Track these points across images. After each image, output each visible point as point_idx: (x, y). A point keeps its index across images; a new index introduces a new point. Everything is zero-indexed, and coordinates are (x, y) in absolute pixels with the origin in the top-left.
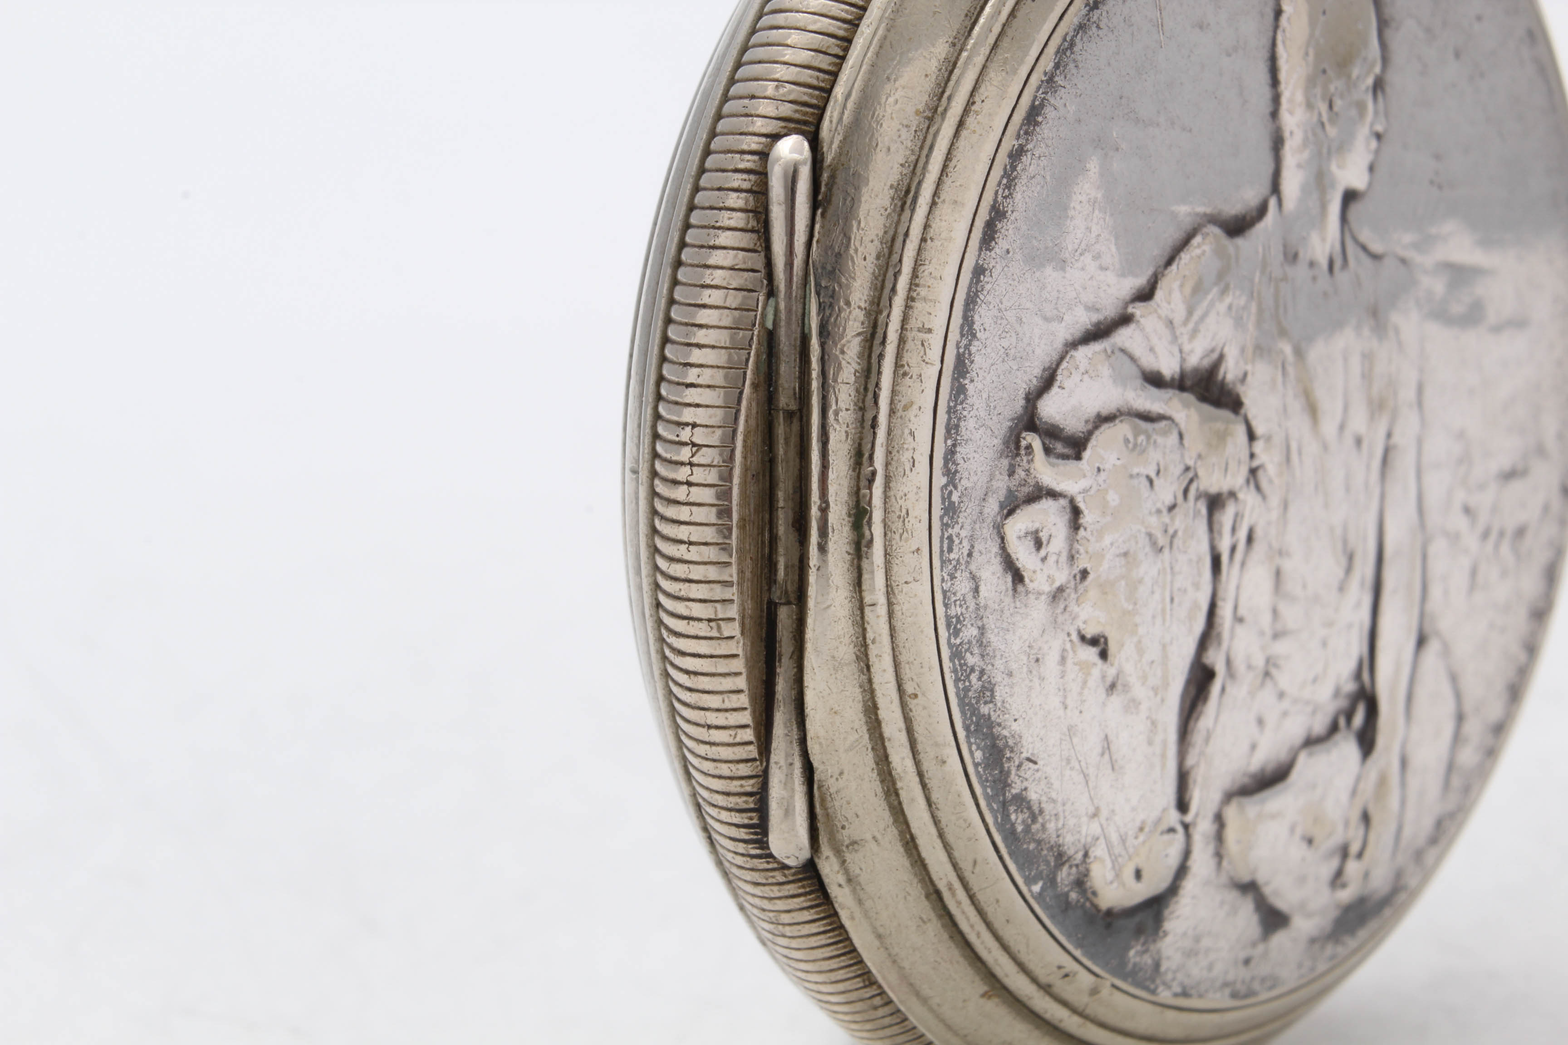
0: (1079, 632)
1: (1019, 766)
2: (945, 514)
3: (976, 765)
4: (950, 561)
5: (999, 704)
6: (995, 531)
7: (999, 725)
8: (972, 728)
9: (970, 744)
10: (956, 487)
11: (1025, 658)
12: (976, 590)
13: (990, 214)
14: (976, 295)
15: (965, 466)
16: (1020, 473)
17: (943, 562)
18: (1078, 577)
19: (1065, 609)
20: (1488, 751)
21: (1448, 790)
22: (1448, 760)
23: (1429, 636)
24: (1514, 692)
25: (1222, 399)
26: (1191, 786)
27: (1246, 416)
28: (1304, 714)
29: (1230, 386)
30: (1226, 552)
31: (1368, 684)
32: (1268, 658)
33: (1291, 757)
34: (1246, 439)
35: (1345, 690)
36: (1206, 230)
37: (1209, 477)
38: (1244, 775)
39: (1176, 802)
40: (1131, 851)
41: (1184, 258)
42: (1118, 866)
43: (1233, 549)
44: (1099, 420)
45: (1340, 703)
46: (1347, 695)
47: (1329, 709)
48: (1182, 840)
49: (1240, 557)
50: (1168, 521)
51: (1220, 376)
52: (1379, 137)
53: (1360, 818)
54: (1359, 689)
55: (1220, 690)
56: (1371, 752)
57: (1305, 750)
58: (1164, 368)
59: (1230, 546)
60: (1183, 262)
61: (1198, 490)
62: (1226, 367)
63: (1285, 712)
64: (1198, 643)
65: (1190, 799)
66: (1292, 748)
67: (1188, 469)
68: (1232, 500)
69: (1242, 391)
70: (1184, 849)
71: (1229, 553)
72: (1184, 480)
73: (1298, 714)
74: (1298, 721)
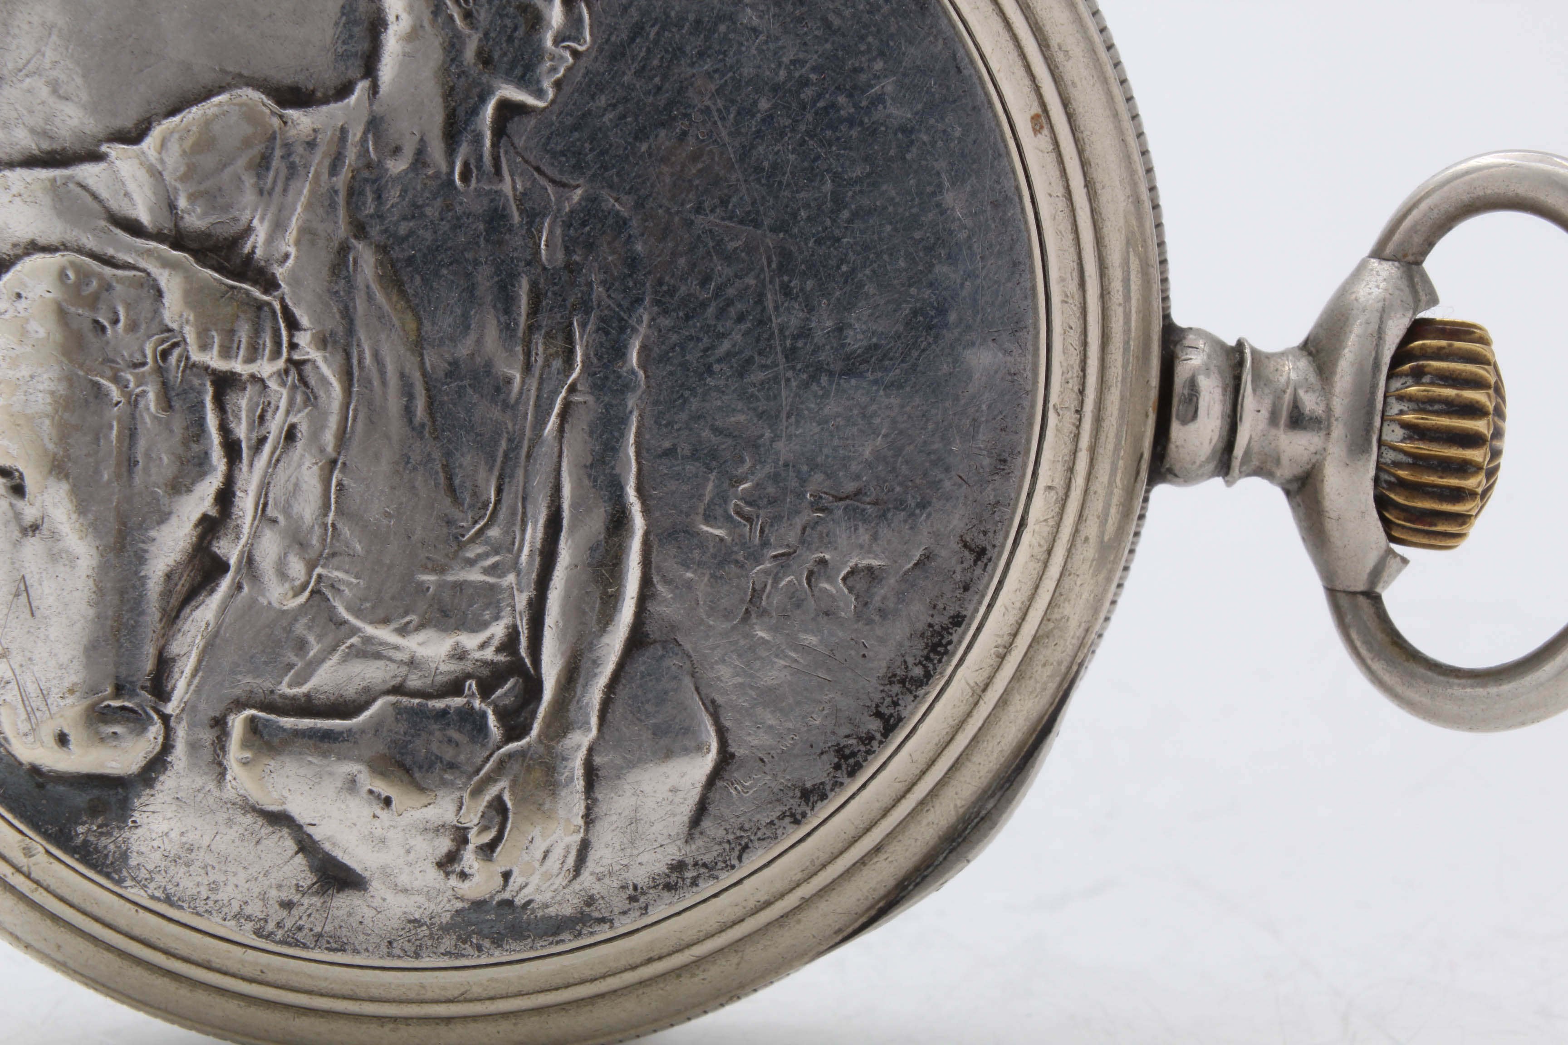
20: (793, 815)
21: (697, 836)
22: (697, 798)
23: (655, 642)
24: (852, 761)
25: (250, 274)
26: (176, 676)
27: (282, 300)
28: (390, 659)
29: (262, 263)
30: (249, 439)
31: (527, 661)
32: (320, 576)
33: (363, 698)
34: (282, 325)
35: (478, 655)
36: (239, 91)
37: (204, 347)
38: (272, 692)
39: (148, 684)
40: (54, 709)
41: (195, 112)
42: (33, 720)
43: (262, 441)
44: (34, 247)
45: (468, 666)
46: (485, 663)
47: (443, 668)
48: (155, 730)
49: (273, 453)
50: (130, 377)
51: (247, 249)
52: (575, 54)
53: (490, 805)
54: (511, 662)
55: (230, 588)
56: (519, 738)
57: (392, 699)
58: (145, 218)
59: (254, 435)
60: (191, 116)
61: (188, 358)
62: (256, 242)
63: (352, 645)
64: (196, 526)
65: (173, 689)
66: (367, 690)
67: (169, 330)
68: (258, 387)
69: (280, 272)
70: (160, 740)
71: (253, 442)
72: (163, 341)
73: (378, 656)
74: (381, 663)
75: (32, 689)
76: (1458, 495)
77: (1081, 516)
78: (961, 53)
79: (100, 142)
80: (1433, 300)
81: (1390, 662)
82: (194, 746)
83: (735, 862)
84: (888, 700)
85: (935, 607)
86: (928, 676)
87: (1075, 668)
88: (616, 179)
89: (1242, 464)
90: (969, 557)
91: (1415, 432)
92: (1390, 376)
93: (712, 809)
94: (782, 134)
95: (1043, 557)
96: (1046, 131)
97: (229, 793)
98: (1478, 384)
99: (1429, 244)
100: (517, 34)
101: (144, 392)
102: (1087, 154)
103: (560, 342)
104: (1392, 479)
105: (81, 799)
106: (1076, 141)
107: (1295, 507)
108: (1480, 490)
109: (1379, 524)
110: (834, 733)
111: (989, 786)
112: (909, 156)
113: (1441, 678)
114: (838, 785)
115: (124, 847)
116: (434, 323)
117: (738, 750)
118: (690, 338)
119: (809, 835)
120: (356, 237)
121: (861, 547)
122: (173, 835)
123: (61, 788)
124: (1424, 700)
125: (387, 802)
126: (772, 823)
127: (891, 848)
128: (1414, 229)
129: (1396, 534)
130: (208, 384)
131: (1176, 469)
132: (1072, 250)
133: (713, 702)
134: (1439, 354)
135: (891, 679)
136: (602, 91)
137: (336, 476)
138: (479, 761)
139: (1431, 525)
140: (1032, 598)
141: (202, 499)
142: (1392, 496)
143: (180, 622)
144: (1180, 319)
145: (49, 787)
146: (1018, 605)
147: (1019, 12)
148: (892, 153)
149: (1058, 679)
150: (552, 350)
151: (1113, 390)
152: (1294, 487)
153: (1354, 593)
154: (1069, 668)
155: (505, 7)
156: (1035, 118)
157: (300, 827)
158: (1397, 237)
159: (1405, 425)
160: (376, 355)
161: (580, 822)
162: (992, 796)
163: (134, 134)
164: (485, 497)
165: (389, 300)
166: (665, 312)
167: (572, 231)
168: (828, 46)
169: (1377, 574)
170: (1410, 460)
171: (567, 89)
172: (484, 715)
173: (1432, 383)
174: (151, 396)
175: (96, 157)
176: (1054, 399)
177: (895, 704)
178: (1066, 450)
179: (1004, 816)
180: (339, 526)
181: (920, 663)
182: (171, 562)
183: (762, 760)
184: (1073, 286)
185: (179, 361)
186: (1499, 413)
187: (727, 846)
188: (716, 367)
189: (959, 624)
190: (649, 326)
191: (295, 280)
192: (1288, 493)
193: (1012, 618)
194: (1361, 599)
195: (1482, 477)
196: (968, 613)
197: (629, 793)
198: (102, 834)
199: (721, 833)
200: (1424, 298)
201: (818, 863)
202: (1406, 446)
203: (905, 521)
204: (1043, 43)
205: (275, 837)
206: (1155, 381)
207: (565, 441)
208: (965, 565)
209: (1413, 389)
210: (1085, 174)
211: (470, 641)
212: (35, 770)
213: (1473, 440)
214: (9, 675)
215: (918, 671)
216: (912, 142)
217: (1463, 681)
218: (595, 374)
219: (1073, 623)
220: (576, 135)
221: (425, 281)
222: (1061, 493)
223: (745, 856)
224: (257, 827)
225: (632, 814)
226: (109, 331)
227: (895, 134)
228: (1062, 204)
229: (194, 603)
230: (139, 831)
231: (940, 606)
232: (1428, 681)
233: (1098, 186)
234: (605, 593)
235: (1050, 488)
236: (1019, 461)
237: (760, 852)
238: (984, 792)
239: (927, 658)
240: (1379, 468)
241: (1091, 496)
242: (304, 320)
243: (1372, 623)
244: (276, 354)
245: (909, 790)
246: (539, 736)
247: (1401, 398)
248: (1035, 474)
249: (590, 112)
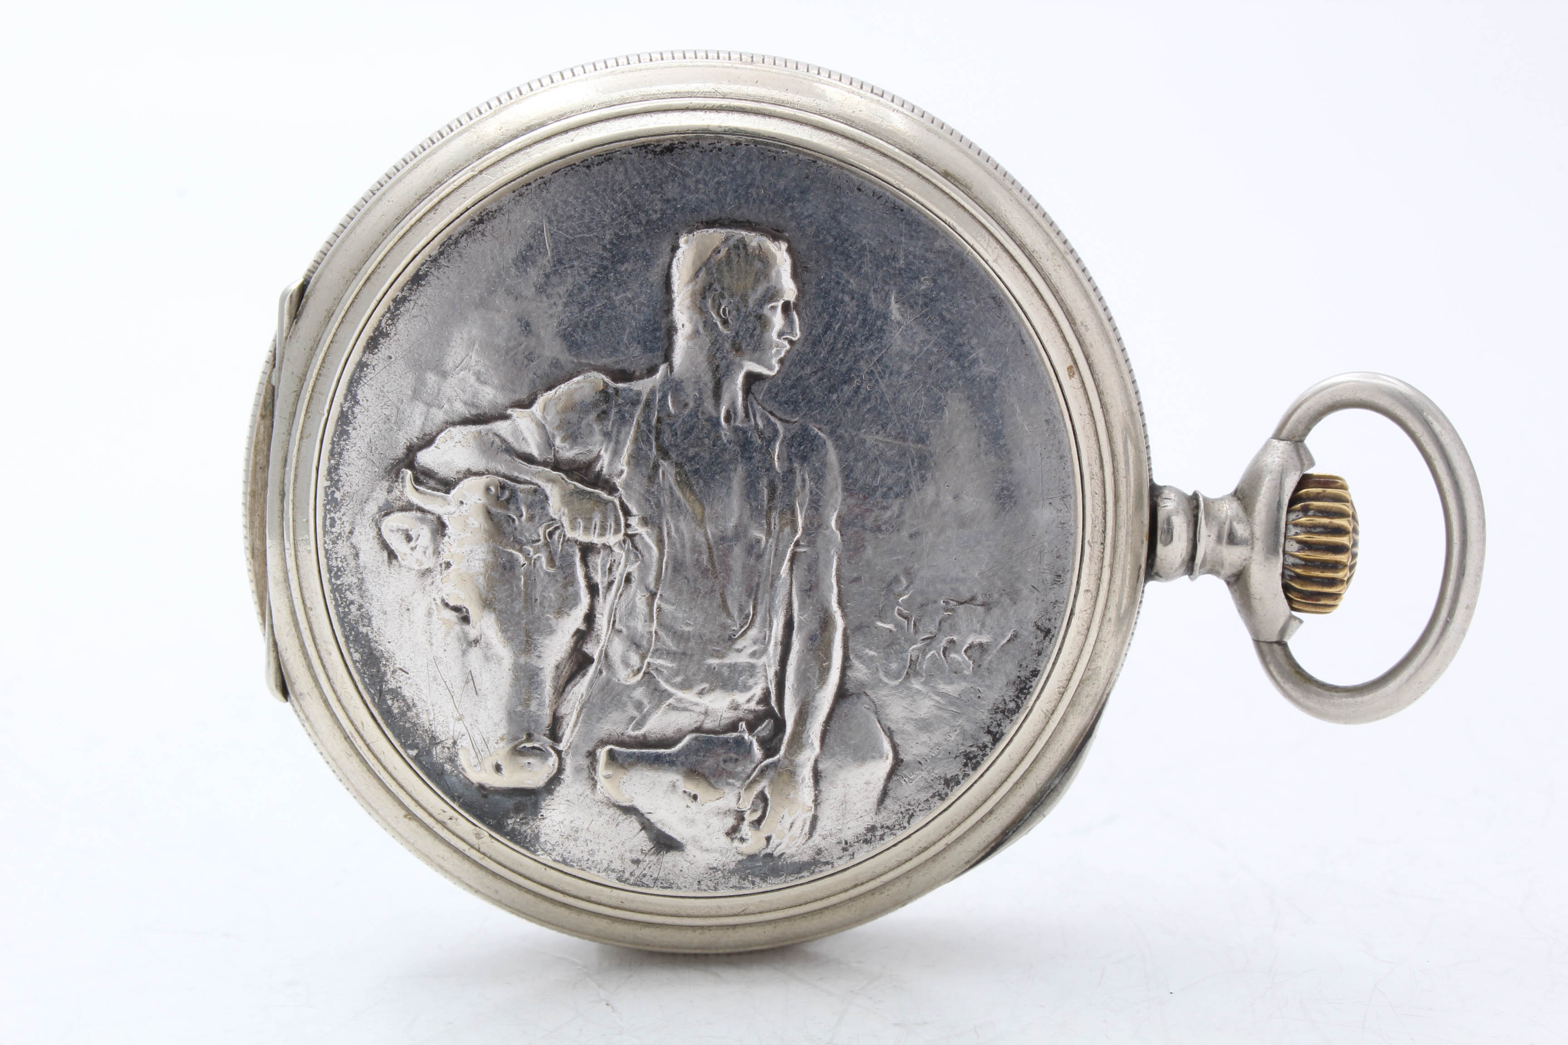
0: (443, 600)
1: (394, 672)
2: (328, 504)
3: (355, 662)
4: (332, 533)
5: (376, 629)
6: (374, 523)
7: (376, 642)
8: (351, 638)
9: (349, 648)
10: (338, 489)
11: (397, 606)
12: (357, 555)
13: (374, 332)
14: (360, 378)
15: (348, 479)
16: (396, 493)
17: (325, 533)
18: (443, 566)
19: (433, 583)
20: (940, 795)
21: (882, 809)
22: (882, 788)
23: (853, 694)
24: (974, 761)
25: (600, 483)
26: (564, 727)
27: (620, 498)
28: (693, 711)
29: (607, 477)
30: (602, 583)
31: (776, 709)
32: (649, 664)
33: (678, 736)
34: (621, 513)
35: (746, 707)
36: (589, 374)
37: (574, 528)
38: (623, 734)
39: (547, 732)
40: (492, 750)
41: (563, 388)
42: (480, 757)
43: (611, 583)
44: (469, 473)
45: (740, 714)
46: (750, 711)
47: (725, 715)
48: (553, 759)
49: (618, 590)
50: (531, 549)
51: (598, 468)
52: (791, 342)
53: (757, 797)
54: (766, 710)
55: (595, 672)
56: (772, 756)
57: (694, 735)
58: (535, 453)
59: (606, 580)
60: (561, 390)
61: (564, 536)
62: (603, 464)
63: (670, 704)
64: (573, 636)
65: (563, 735)
66: (680, 730)
67: (553, 520)
68: (608, 551)
69: (618, 482)
70: (556, 766)
71: (606, 584)
72: (549, 526)
73: (685, 709)
74: (687, 714)
75: (478, 738)
76: (1333, 582)
77: (1106, 606)
78: (1024, 332)
79: (507, 408)
80: (1312, 463)
81: (1295, 683)
82: (578, 770)
83: (906, 824)
84: (995, 723)
85: (1021, 666)
86: (1018, 707)
87: (1105, 697)
88: (818, 417)
89: (1201, 567)
90: (1041, 635)
91: (1306, 545)
92: (1289, 511)
93: (891, 793)
94: (917, 385)
95: (1084, 632)
96: (1076, 376)
97: (599, 796)
98: (1342, 514)
99: (1308, 429)
100: (755, 332)
101: (539, 557)
102: (1101, 387)
103: (789, 516)
104: (1293, 574)
105: (509, 803)
106: (1094, 380)
107: (1233, 592)
108: (1346, 579)
109: (1285, 601)
110: (963, 745)
111: (1056, 771)
112: (994, 395)
113: (1327, 693)
114: (966, 775)
115: (536, 831)
116: (712, 508)
117: (906, 757)
118: (867, 510)
119: (950, 806)
120: (663, 458)
121: (975, 631)
122: (565, 822)
123: (497, 797)
124: (1317, 706)
125: (695, 797)
126: (927, 800)
127: (999, 811)
128: (1299, 421)
129: (1295, 606)
130: (577, 551)
131: (1161, 573)
132: (1095, 447)
133: (889, 729)
134: (1317, 497)
135: (996, 710)
136: (808, 364)
137: (657, 601)
138: (749, 770)
139: (1317, 600)
140: (1079, 657)
141: (576, 620)
142: (1293, 584)
143: (565, 695)
144: (1158, 481)
145: (490, 796)
146: (1071, 662)
147: (1057, 304)
148: (984, 393)
149: (1095, 704)
150: (784, 521)
151: (1123, 529)
152: (1232, 580)
153: (1271, 643)
154: (1102, 697)
155: (748, 317)
156: (1070, 368)
157: (642, 815)
158: (1288, 426)
159: (1299, 542)
160: (677, 530)
161: (812, 805)
162: (1058, 776)
163: (527, 403)
164: (747, 612)
165: (684, 495)
166: (851, 495)
167: (793, 449)
168: (943, 331)
169: (1283, 631)
170: (1303, 563)
171: (787, 364)
172: (751, 743)
173: (1314, 516)
174: (544, 560)
175: (505, 417)
176: (1088, 537)
177: (999, 725)
178: (1096, 567)
179: (1065, 788)
180: (660, 633)
181: (1013, 700)
182: (559, 659)
183: (920, 763)
184: (1096, 469)
185: (559, 538)
186: (1355, 531)
187: (901, 815)
188: (883, 527)
189: (1036, 676)
190: (842, 504)
191: (627, 485)
192: (1228, 583)
193: (1067, 670)
194: (1276, 646)
195: (1347, 571)
196: (1041, 669)
197: (840, 786)
198: (523, 824)
199: (897, 807)
200: (1306, 462)
201: (956, 822)
202: (1301, 554)
203: (1001, 615)
204: (1072, 322)
205: (627, 821)
206: (1146, 521)
207: (794, 576)
208: (1039, 640)
209: (1303, 520)
210: (1100, 400)
211: (741, 698)
212: (481, 787)
213: (1340, 549)
214: (464, 731)
215: (1012, 705)
216: (996, 387)
217: (1340, 694)
218: (810, 534)
219: (1103, 670)
220: (794, 391)
221: (706, 484)
222: (1094, 593)
223: (912, 820)
224: (616, 816)
225: (843, 799)
226: (517, 522)
227: (986, 382)
228: (1088, 419)
229: (573, 683)
230: (545, 821)
231: (1024, 665)
232: (1319, 695)
233: (1109, 407)
234: (822, 666)
235: (1087, 591)
236: (1069, 576)
237: (921, 818)
238: (1053, 774)
239: (1018, 697)
240: (1284, 567)
241: (1112, 594)
242: (634, 510)
243: (1283, 660)
244: (617, 531)
245: (1009, 776)
246: (785, 754)
247: (1296, 525)
248: (1078, 583)
249: (801, 377)
